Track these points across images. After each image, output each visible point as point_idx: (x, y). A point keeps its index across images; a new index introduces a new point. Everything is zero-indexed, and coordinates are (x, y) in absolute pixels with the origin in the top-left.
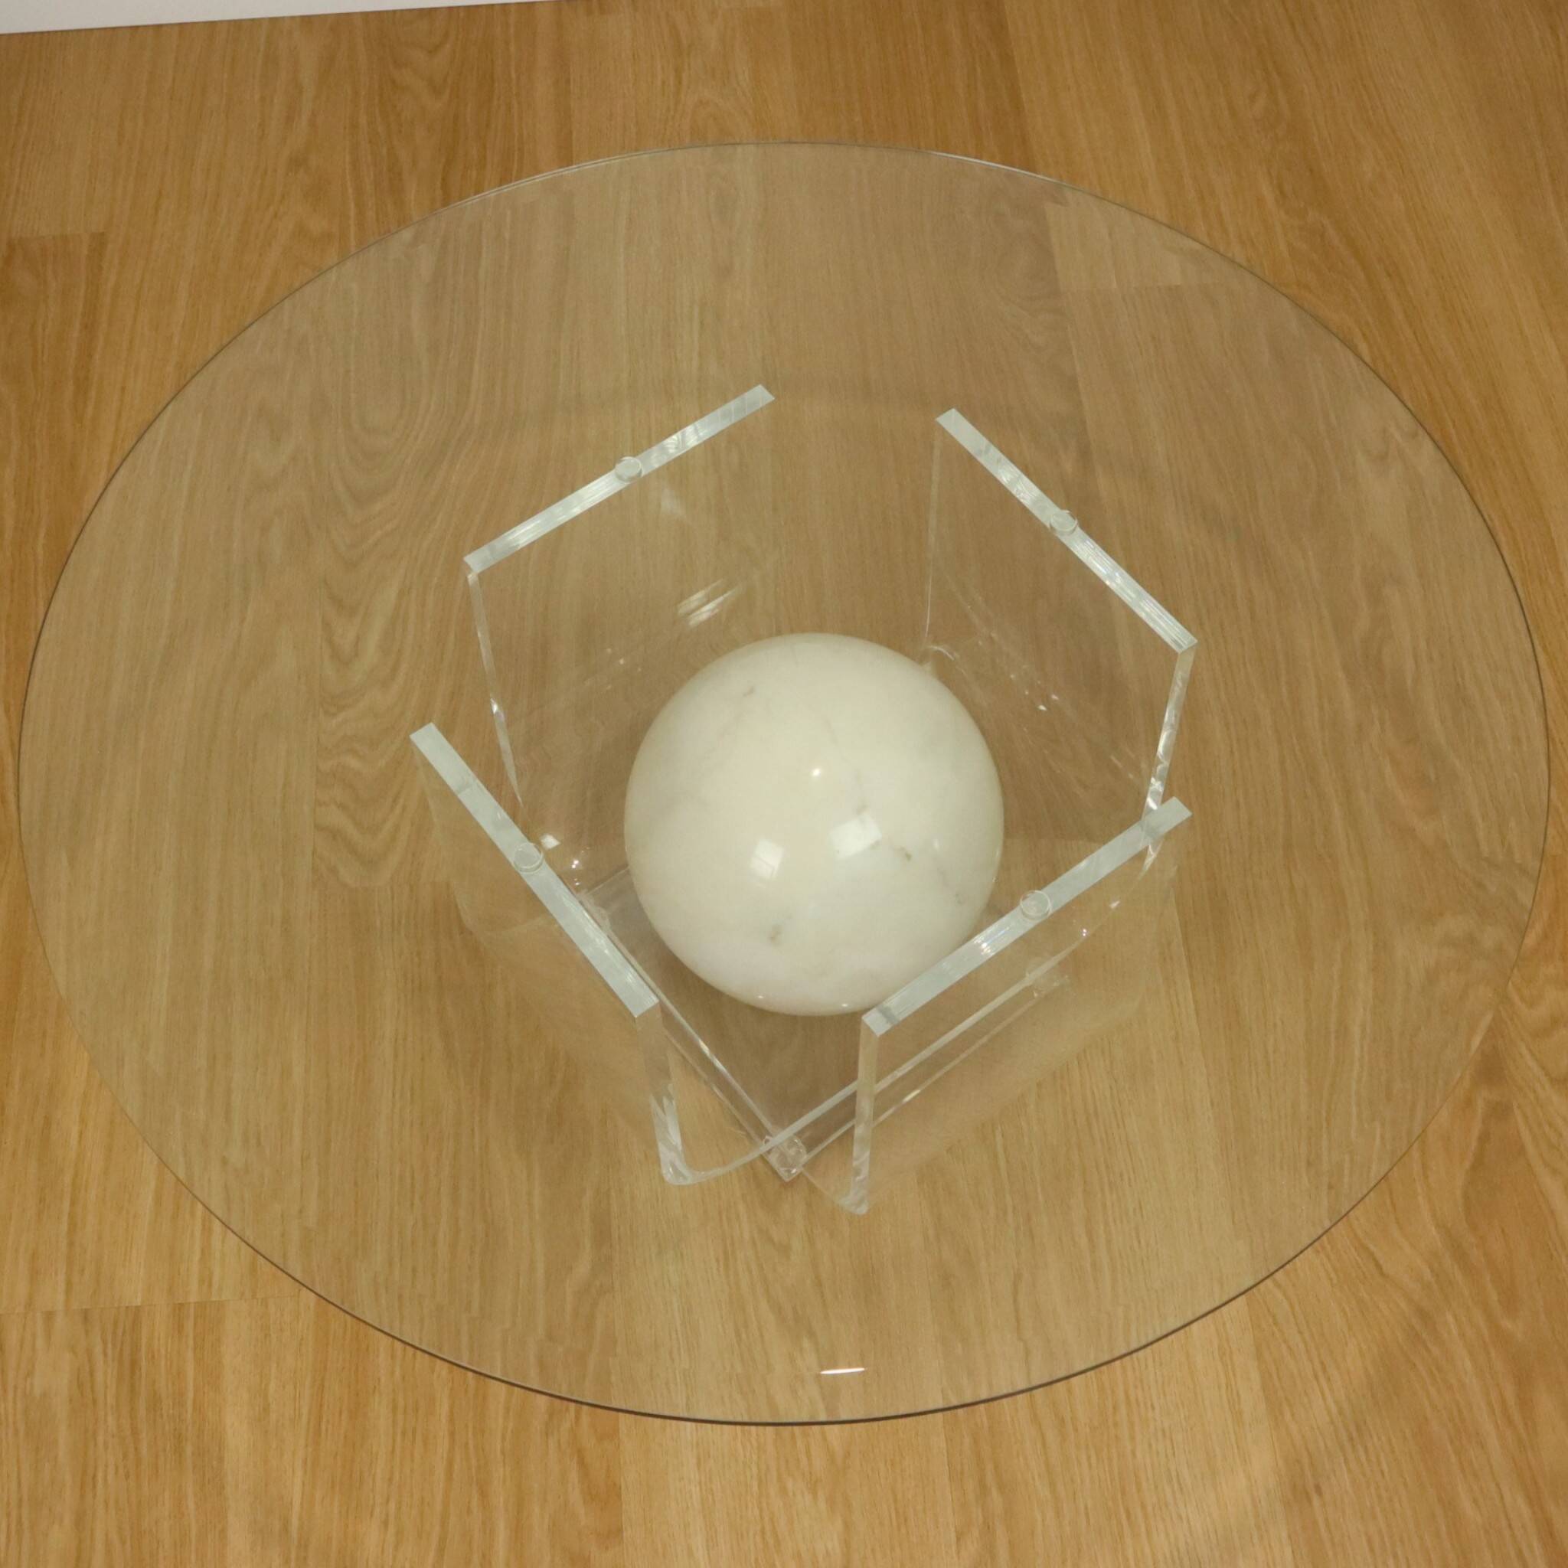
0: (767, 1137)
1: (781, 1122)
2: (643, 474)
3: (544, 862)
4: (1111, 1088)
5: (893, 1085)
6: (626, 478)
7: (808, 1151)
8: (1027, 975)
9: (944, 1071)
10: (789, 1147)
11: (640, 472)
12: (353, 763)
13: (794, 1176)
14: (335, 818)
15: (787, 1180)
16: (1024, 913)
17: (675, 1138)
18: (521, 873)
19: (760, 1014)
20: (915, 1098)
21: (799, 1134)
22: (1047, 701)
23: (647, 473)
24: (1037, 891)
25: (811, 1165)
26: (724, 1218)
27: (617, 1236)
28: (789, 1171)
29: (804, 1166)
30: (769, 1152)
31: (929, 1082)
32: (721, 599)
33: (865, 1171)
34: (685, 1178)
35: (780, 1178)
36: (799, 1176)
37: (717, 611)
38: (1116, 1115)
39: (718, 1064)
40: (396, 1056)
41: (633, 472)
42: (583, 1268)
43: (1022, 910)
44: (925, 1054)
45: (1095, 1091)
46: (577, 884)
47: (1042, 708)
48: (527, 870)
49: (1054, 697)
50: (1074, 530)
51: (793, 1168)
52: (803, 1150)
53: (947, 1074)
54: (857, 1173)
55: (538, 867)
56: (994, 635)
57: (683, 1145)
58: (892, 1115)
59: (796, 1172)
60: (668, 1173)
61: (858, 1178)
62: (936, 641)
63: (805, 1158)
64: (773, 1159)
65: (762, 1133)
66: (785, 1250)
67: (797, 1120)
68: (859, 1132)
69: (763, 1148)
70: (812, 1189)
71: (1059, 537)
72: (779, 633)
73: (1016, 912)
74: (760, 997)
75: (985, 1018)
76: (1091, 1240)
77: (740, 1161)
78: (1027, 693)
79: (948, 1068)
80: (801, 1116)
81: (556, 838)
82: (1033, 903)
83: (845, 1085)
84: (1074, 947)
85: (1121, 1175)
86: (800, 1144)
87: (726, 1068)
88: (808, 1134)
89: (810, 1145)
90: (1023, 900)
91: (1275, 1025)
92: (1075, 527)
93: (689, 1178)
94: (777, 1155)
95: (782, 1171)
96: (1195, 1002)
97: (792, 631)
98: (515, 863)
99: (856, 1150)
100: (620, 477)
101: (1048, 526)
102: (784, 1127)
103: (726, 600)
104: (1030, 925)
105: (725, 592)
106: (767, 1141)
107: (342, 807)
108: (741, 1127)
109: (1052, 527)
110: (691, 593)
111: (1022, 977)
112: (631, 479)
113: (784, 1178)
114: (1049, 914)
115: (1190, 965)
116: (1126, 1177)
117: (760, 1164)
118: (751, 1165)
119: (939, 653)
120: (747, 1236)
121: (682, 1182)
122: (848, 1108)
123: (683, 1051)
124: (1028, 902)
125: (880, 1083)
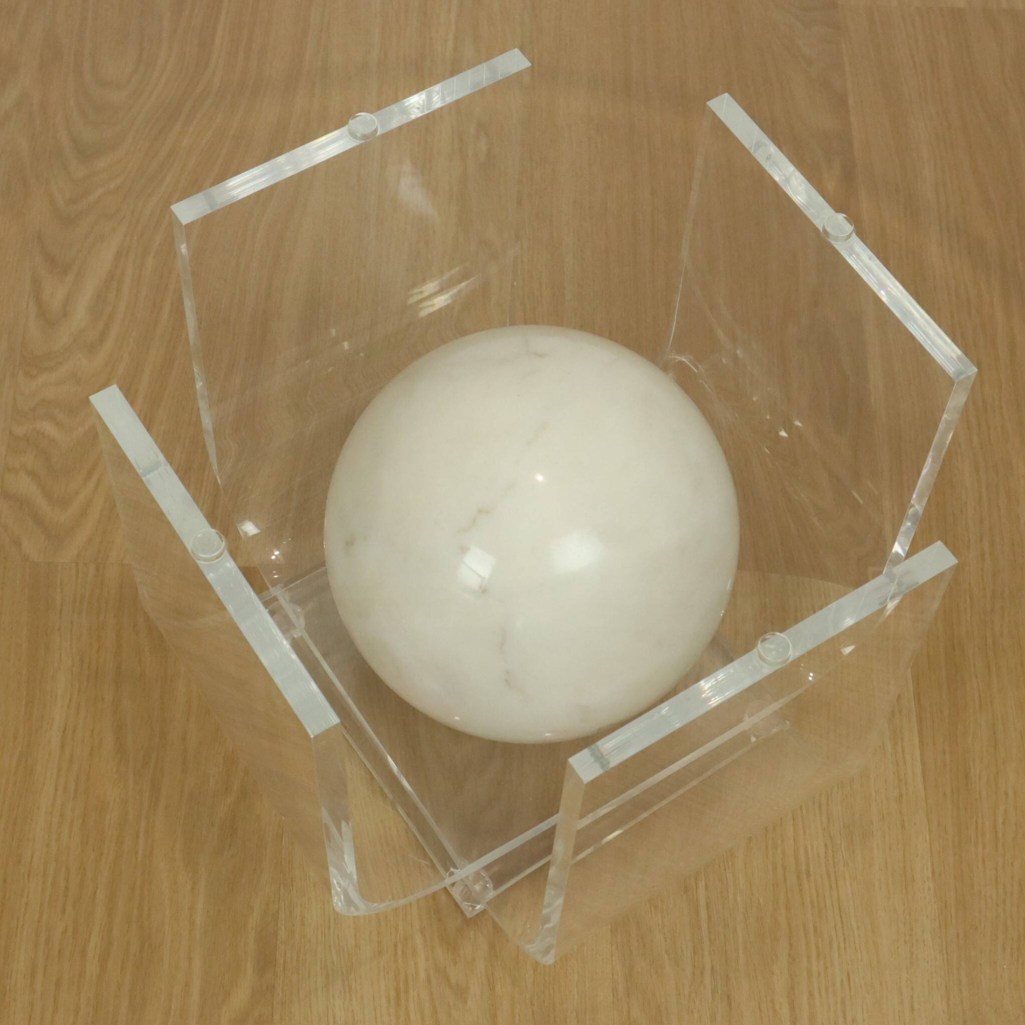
0: (452, 869)
1: (469, 855)
2: (379, 133)
3: (226, 552)
4: (826, 845)
5: (596, 822)
6: (359, 135)
7: (495, 887)
8: (746, 718)
9: (650, 812)
10: (476, 881)
11: (376, 130)
12: (49, 428)
13: (479, 911)
14: (24, 485)
15: (469, 916)
16: (761, 658)
17: (351, 866)
18: (198, 562)
19: (457, 736)
20: (616, 838)
21: (487, 868)
22: (789, 427)
23: (384, 132)
24: (778, 634)
25: (498, 903)
26: (400, 952)
27: (282, 962)
28: (474, 907)
29: (489, 903)
30: (453, 885)
31: (632, 823)
32: (454, 291)
33: (555, 919)
34: (357, 908)
35: (462, 913)
36: (484, 912)
37: (449, 301)
38: (829, 877)
39: (405, 783)
40: (63, 746)
41: (368, 130)
42: (240, 997)
43: (759, 652)
44: (633, 792)
45: (809, 848)
46: (276, 576)
47: (783, 434)
48: (205, 560)
49: (798, 423)
50: (849, 236)
51: (479, 904)
52: (490, 885)
53: (654, 814)
54: (547, 920)
55: (218, 557)
56: (739, 352)
57: (358, 874)
58: (590, 855)
59: (480, 908)
60: (338, 902)
61: (547, 926)
62: (679, 352)
63: (492, 894)
64: (456, 893)
65: (448, 863)
66: (461, 993)
67: (486, 853)
68: (552, 871)
69: (448, 881)
70: (497, 929)
71: (833, 242)
72: (513, 323)
73: (753, 654)
74: (457, 718)
75: (698, 760)
76: (792, 1008)
77: (420, 894)
78: (768, 417)
79: (655, 808)
80: (492, 849)
81: (257, 526)
82: (772, 646)
83: (542, 820)
84: (800, 691)
85: (831, 943)
86: (487, 879)
87: (413, 790)
88: (496, 869)
89: (498, 879)
90: (762, 641)
91: (1006, 794)
92: (852, 233)
93: (362, 908)
94: (461, 888)
95: (465, 906)
96: (923, 763)
97: (526, 322)
98: (192, 550)
99: (549, 892)
100: (352, 134)
101: (821, 229)
102: (472, 861)
103: (459, 292)
104: (767, 671)
105: (460, 282)
106: (452, 874)
107: (32, 474)
108: (425, 856)
109: (825, 231)
110: (424, 281)
111: (740, 721)
112: (365, 137)
113: (466, 913)
114: (791, 659)
115: (920, 720)
116: (835, 945)
117: (443, 898)
118: (434, 895)
119: (681, 363)
120: (422, 975)
121: (353, 912)
122: (545, 843)
123: (368, 766)
124: (767, 645)
125: (583, 820)
